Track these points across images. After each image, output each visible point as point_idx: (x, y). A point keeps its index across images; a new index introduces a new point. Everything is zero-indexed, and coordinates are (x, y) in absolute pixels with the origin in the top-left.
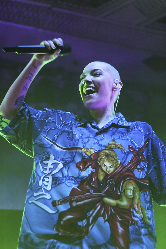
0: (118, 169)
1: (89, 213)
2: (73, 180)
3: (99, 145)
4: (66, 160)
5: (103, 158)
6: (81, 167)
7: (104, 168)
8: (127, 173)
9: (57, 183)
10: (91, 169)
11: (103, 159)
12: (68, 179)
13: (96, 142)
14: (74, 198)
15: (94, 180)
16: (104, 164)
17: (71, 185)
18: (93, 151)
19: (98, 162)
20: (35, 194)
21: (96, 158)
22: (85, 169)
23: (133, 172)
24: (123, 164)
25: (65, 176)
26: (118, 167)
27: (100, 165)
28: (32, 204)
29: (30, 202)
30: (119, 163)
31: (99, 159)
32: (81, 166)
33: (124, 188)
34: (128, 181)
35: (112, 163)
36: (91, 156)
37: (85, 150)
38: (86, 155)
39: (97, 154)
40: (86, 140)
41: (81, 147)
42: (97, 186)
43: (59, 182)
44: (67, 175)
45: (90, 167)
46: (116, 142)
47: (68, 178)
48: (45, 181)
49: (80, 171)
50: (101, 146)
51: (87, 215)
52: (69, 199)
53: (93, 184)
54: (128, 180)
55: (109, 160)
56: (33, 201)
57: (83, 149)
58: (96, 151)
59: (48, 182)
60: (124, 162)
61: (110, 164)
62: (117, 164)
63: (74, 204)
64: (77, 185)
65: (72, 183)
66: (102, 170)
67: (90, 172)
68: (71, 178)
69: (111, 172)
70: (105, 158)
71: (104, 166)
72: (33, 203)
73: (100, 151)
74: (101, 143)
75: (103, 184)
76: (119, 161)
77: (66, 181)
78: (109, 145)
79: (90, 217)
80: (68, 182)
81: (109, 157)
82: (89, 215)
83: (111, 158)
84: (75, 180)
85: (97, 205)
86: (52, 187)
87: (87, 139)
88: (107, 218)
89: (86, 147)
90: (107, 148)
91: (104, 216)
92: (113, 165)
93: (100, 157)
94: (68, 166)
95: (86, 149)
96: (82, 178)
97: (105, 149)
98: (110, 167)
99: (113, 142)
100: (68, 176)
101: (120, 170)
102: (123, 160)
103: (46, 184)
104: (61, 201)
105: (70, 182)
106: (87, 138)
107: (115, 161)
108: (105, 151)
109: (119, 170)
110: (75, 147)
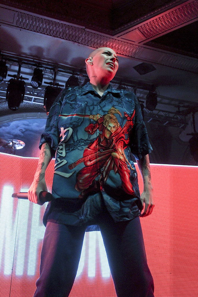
0: (118, 131)
1: (102, 169)
2: (83, 142)
3: (103, 111)
4: (73, 124)
5: (108, 120)
6: (90, 132)
7: (109, 129)
9: (71, 150)
10: (99, 131)
11: (108, 121)
12: (79, 143)
13: (100, 109)
14: (87, 158)
15: (102, 140)
16: (109, 125)
17: (82, 147)
18: (99, 116)
19: (104, 124)
21: (102, 121)
22: (93, 132)
25: (75, 141)
26: (119, 128)
27: (106, 126)
31: (104, 122)
32: (90, 130)
35: (115, 124)
36: (97, 121)
37: (92, 117)
38: (93, 121)
39: (103, 118)
40: (91, 108)
41: (89, 114)
42: (105, 145)
43: (72, 148)
44: (77, 140)
45: (98, 130)
47: (78, 142)
48: (60, 149)
49: (89, 135)
50: (104, 112)
51: (101, 171)
52: (83, 160)
53: (102, 144)
55: (112, 122)
57: (91, 116)
58: (101, 116)
59: (62, 149)
60: (121, 125)
61: (113, 125)
63: (89, 163)
64: (87, 146)
65: (83, 145)
66: (108, 130)
67: (98, 134)
68: (81, 140)
70: (109, 120)
71: (109, 127)
73: (104, 115)
74: (104, 109)
75: (110, 141)
78: (111, 110)
79: (103, 172)
80: (79, 145)
82: (102, 171)
83: (113, 120)
84: (85, 142)
85: (108, 161)
86: (66, 153)
87: (93, 107)
88: (117, 170)
89: (93, 114)
90: (110, 112)
91: (114, 168)
93: (105, 120)
94: (76, 130)
95: (93, 115)
96: (92, 140)
98: (114, 127)
99: (113, 108)
100: (78, 140)
102: (121, 123)
103: (61, 152)
104: (76, 163)
105: (81, 145)
106: (91, 106)
108: (108, 115)
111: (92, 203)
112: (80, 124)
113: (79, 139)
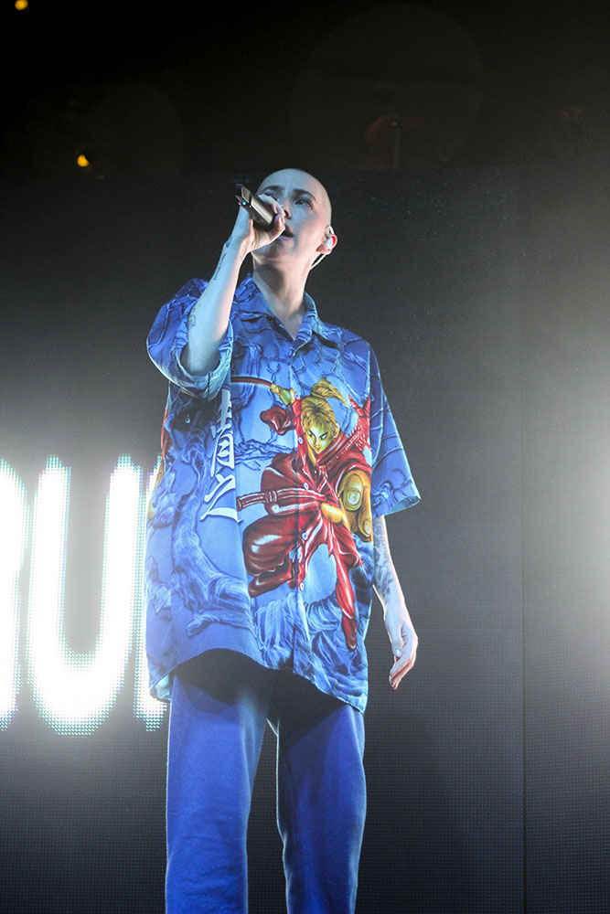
0: (335, 445)
2: (257, 449)
3: (300, 384)
5: (308, 415)
6: (274, 425)
7: (311, 441)
8: (353, 455)
11: (308, 418)
12: (246, 450)
13: (294, 376)
14: (273, 496)
16: (310, 431)
17: (257, 463)
18: (292, 397)
20: (207, 498)
21: (298, 413)
22: (283, 430)
23: (361, 452)
24: (344, 433)
25: (237, 445)
26: (337, 439)
27: (304, 431)
28: (208, 519)
29: (202, 518)
30: (338, 430)
31: (301, 417)
32: (274, 422)
33: (343, 488)
34: (352, 472)
35: (325, 427)
37: (277, 390)
38: (280, 401)
39: (299, 405)
40: (274, 366)
41: (268, 380)
44: (240, 441)
46: (330, 383)
47: (244, 447)
49: (273, 433)
50: (303, 386)
51: (302, 538)
52: (261, 497)
53: (305, 472)
54: (354, 469)
55: (319, 423)
56: (208, 513)
57: (273, 386)
58: (297, 396)
59: (227, 448)
60: (346, 429)
61: (320, 431)
62: (334, 432)
64: (269, 462)
65: (258, 458)
68: (252, 443)
69: (321, 450)
70: (310, 416)
71: (311, 436)
72: (208, 516)
73: (303, 398)
74: (302, 379)
75: (318, 473)
76: (337, 425)
77: (244, 458)
78: (318, 387)
81: (320, 414)
82: (305, 538)
83: (323, 416)
84: (262, 449)
85: (319, 518)
87: (277, 363)
88: (332, 547)
90: (316, 393)
91: (328, 541)
92: (326, 433)
93: (304, 413)
94: (238, 418)
95: (278, 386)
97: (311, 396)
98: (322, 437)
99: (324, 383)
100: (243, 443)
101: (340, 446)
102: (344, 424)
105: (252, 456)
107: (331, 424)
108: (311, 399)
109: (338, 445)
110: (253, 376)
111: (285, 614)
112: (248, 402)
113: (247, 440)
